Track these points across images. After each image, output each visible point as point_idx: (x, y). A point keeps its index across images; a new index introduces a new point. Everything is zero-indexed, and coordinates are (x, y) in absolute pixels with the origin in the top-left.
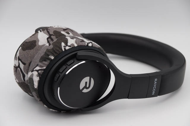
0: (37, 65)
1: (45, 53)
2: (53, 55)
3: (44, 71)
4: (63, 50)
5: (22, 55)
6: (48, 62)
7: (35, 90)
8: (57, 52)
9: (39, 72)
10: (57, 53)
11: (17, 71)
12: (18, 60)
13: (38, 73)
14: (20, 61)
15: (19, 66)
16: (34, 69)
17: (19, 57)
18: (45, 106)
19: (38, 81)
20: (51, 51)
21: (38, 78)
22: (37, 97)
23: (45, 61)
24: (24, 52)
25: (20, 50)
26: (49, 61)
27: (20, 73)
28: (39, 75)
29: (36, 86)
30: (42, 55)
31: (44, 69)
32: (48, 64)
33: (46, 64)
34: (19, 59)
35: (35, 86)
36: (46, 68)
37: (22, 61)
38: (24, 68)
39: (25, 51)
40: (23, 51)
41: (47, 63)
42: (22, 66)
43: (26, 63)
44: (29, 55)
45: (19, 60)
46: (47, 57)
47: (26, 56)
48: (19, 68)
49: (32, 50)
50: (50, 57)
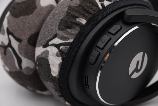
0: (55, 36)
1: (68, 13)
2: (84, 16)
3: (70, 46)
4: (101, 7)
5: (13, 25)
6: (76, 30)
7: (53, 79)
8: (91, 11)
9: (61, 47)
10: (91, 13)
11: (7, 53)
12: (6, 34)
13: (60, 50)
14: (10, 36)
15: (10, 45)
16: (50, 43)
17: (8, 29)
18: (67, 103)
19: (59, 65)
20: (79, 9)
21: (60, 58)
22: (56, 91)
23: (70, 27)
24: (16, 20)
25: (8, 17)
26: (78, 28)
27: (12, 57)
28: (61, 53)
29: (55, 72)
30: (62, 17)
31: (70, 42)
32: (77, 32)
33: (73, 34)
34: (9, 33)
35: (52, 73)
36: (73, 41)
37: (15, 35)
38: (20, 48)
39: (19, 18)
40: (14, 18)
41: (74, 32)
42: (15, 44)
43: (22, 38)
44: (27, 25)
45: (8, 35)
46: (73, 21)
47: (21, 26)
48: (10, 49)
49: (31, 15)
50: (78, 20)
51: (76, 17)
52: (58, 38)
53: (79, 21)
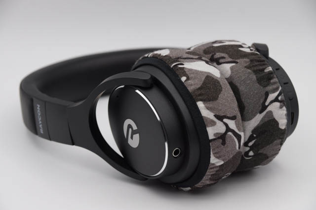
3: (283, 93)
11: (227, 140)
12: (218, 122)
14: (225, 120)
42: (232, 124)
45: (222, 120)
46: (264, 74)
50: (266, 71)
51: (263, 70)
52: (271, 93)
53: (268, 71)
